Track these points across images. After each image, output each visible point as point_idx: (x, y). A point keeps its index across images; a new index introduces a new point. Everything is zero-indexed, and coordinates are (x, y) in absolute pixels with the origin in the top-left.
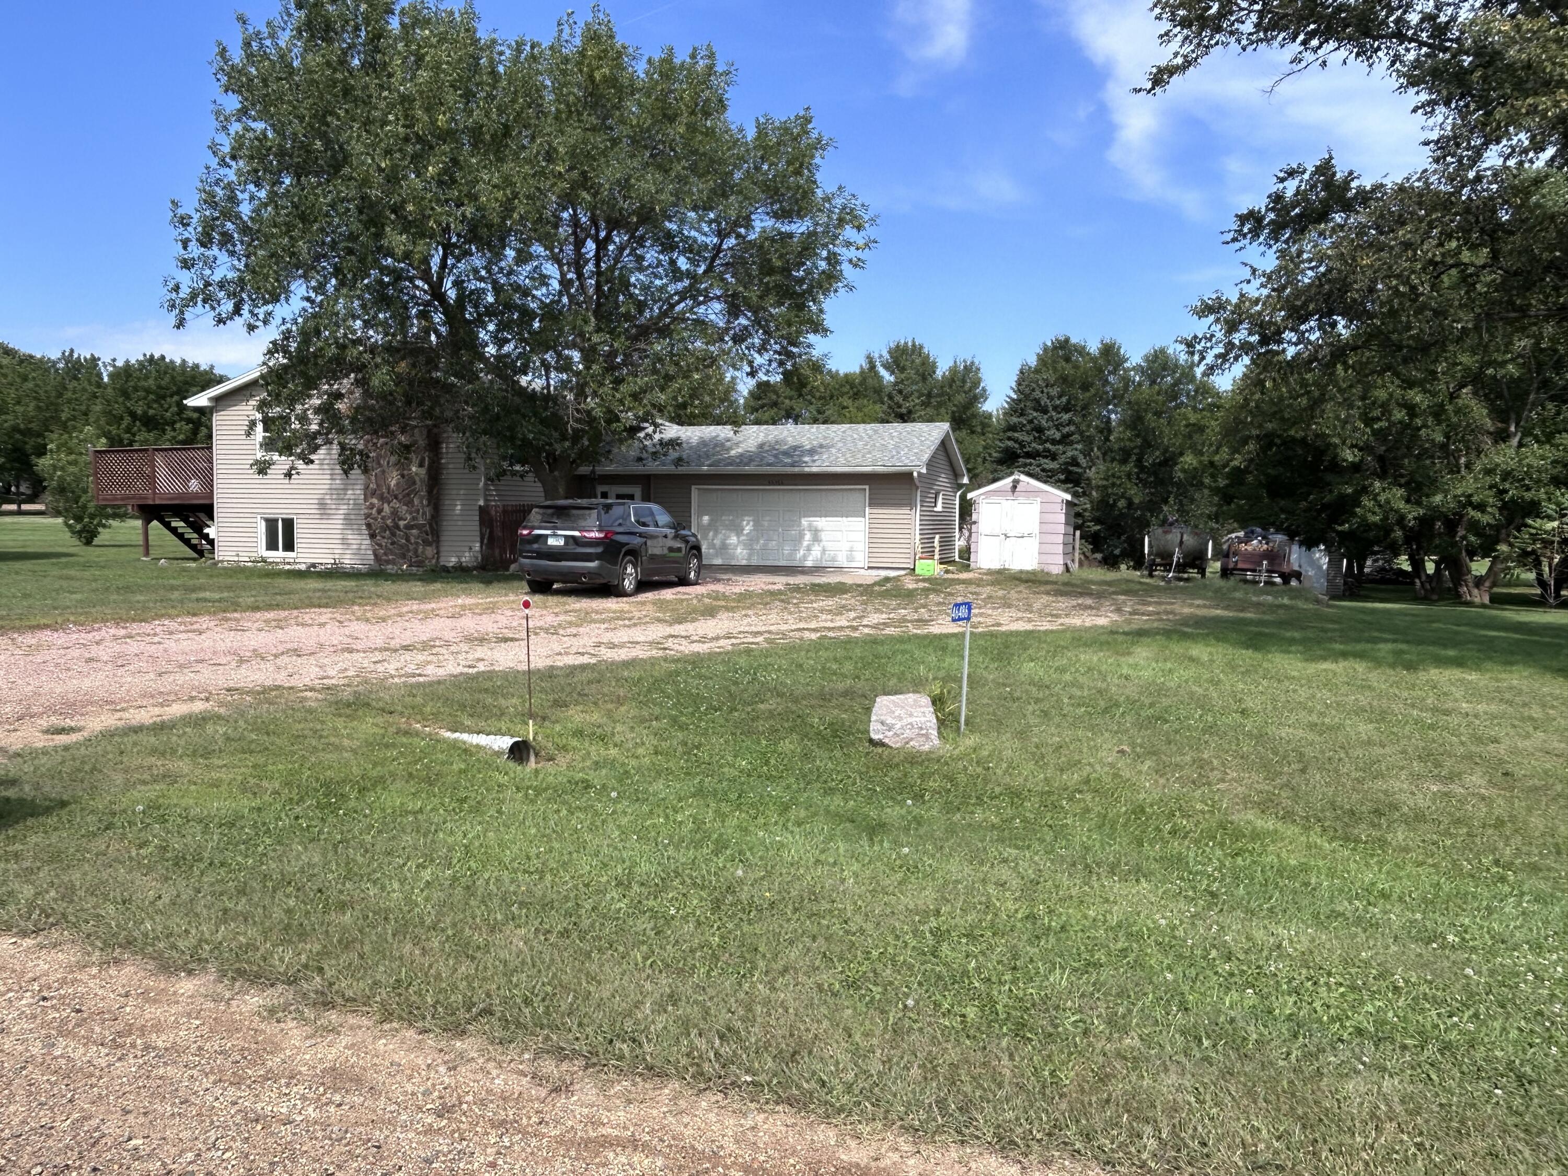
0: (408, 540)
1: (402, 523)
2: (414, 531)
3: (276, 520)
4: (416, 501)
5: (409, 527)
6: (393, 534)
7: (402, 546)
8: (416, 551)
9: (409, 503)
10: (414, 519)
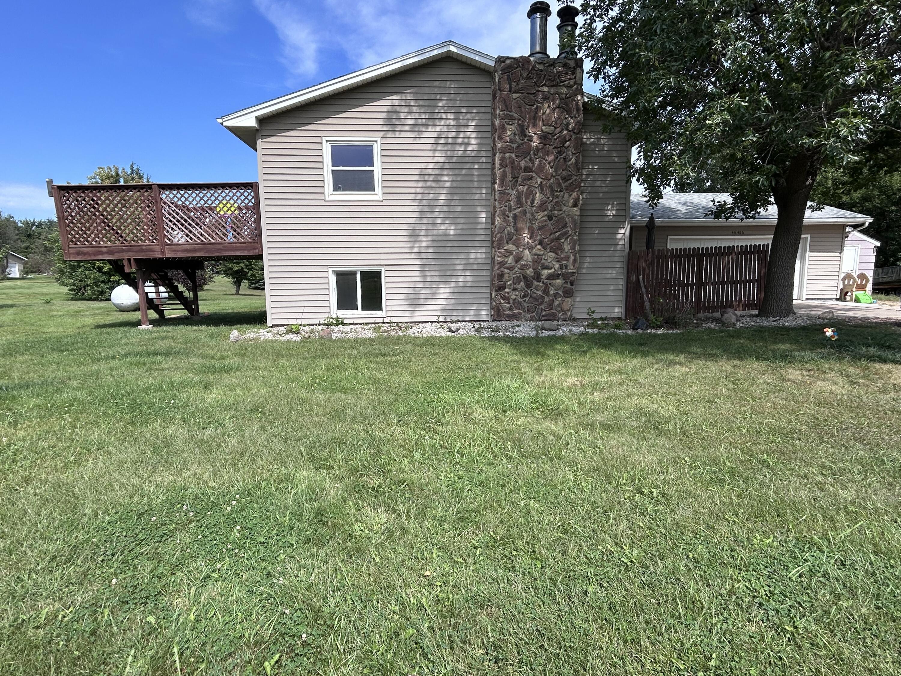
0: (546, 292)
1: (546, 272)
2: (558, 281)
3: (354, 274)
4: (567, 247)
5: (551, 277)
6: (528, 286)
7: (536, 299)
8: (551, 303)
9: (557, 250)
10: (561, 267)
